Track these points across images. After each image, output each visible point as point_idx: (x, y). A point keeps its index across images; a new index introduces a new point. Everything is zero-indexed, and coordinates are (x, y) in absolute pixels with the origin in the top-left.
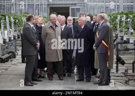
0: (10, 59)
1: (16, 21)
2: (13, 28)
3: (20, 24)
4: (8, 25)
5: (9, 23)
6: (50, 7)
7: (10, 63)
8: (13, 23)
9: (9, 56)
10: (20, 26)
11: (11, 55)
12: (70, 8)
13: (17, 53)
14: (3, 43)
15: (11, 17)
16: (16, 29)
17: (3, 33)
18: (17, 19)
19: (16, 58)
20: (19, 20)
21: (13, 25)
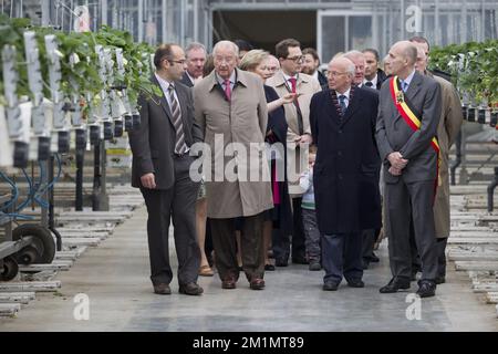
0: (21, 268)
1: (67, 59)
2: (57, 94)
3: (86, 74)
4: (34, 77)
5: (37, 65)
6: (215, 13)
7: (26, 285)
8: (58, 66)
9: (18, 248)
10: (87, 84)
11: (28, 248)
12: (320, 14)
13: (59, 237)
14: (15, 165)
15: (49, 38)
16: (68, 100)
17: (12, 114)
18: (74, 48)
19: (55, 263)
20: (82, 58)
21: (55, 75)
